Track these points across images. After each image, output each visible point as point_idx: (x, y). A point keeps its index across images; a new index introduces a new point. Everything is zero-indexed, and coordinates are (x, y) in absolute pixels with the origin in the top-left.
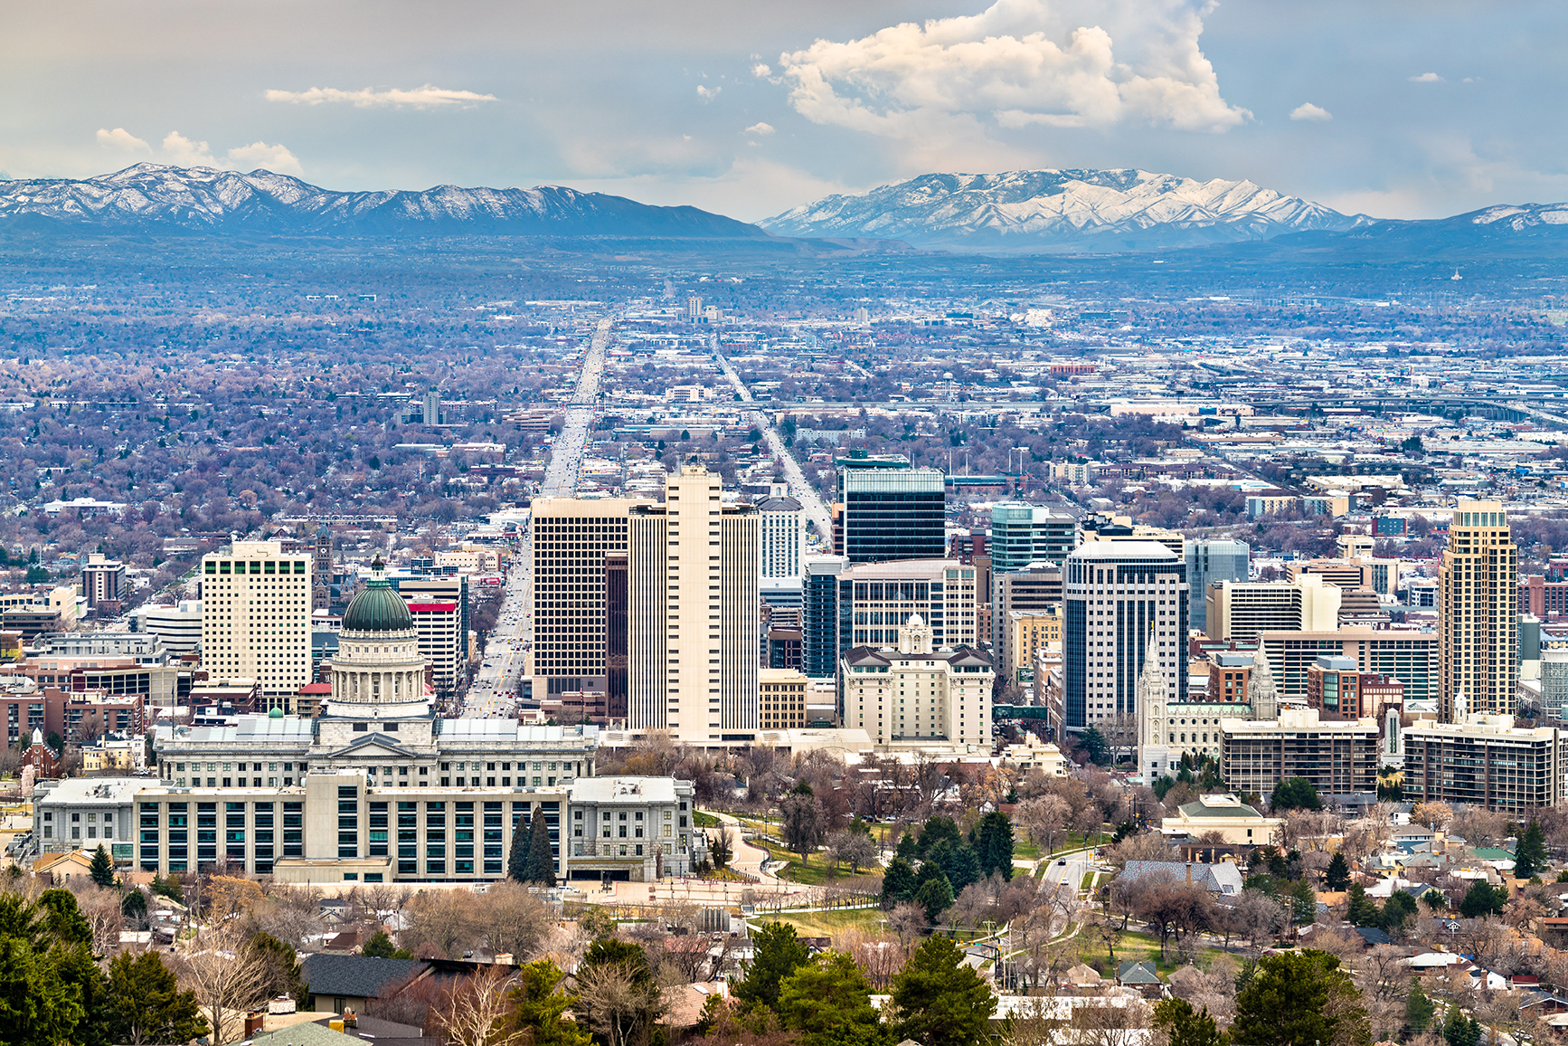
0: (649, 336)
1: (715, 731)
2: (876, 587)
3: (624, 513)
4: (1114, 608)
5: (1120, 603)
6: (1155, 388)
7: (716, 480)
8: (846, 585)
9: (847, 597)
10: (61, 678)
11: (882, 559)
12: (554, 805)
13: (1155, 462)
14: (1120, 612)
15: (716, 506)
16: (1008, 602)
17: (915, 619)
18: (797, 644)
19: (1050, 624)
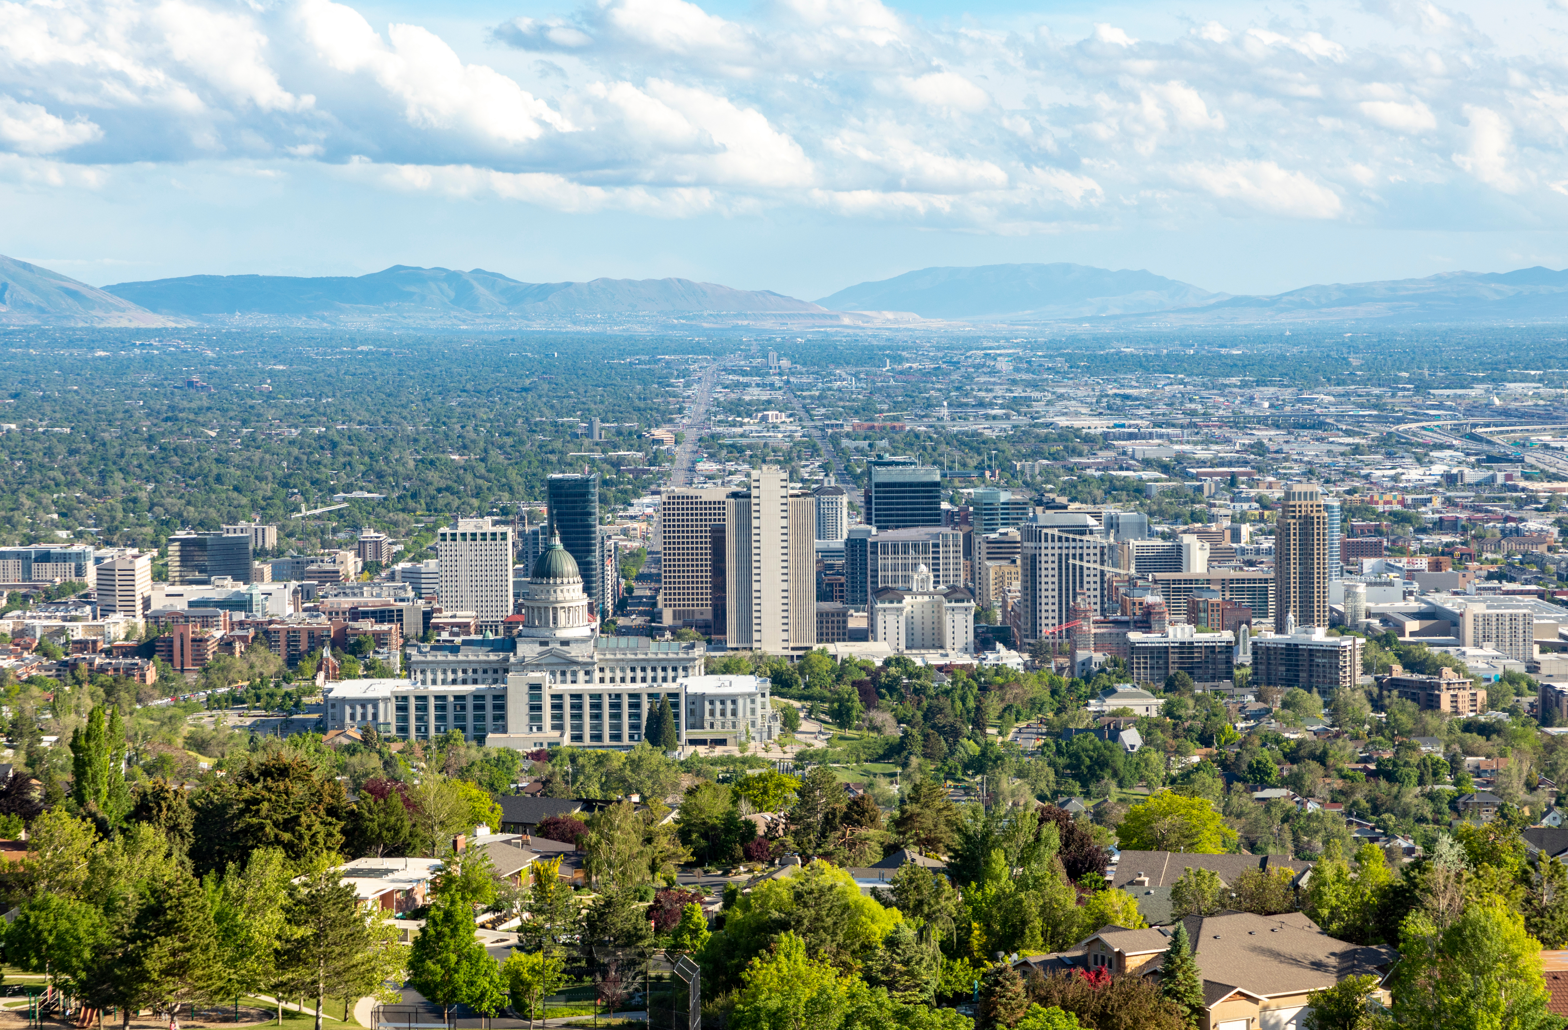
0: (741, 379)
1: (785, 644)
2: (895, 546)
3: (723, 498)
4: (1056, 559)
5: (1060, 555)
6: (1084, 411)
7: (785, 476)
8: (874, 545)
9: (875, 553)
10: (344, 613)
11: (897, 527)
12: (676, 695)
13: (1084, 460)
14: (1060, 562)
15: (783, 492)
16: (984, 555)
17: (923, 568)
18: (842, 585)
19: (1013, 570)
